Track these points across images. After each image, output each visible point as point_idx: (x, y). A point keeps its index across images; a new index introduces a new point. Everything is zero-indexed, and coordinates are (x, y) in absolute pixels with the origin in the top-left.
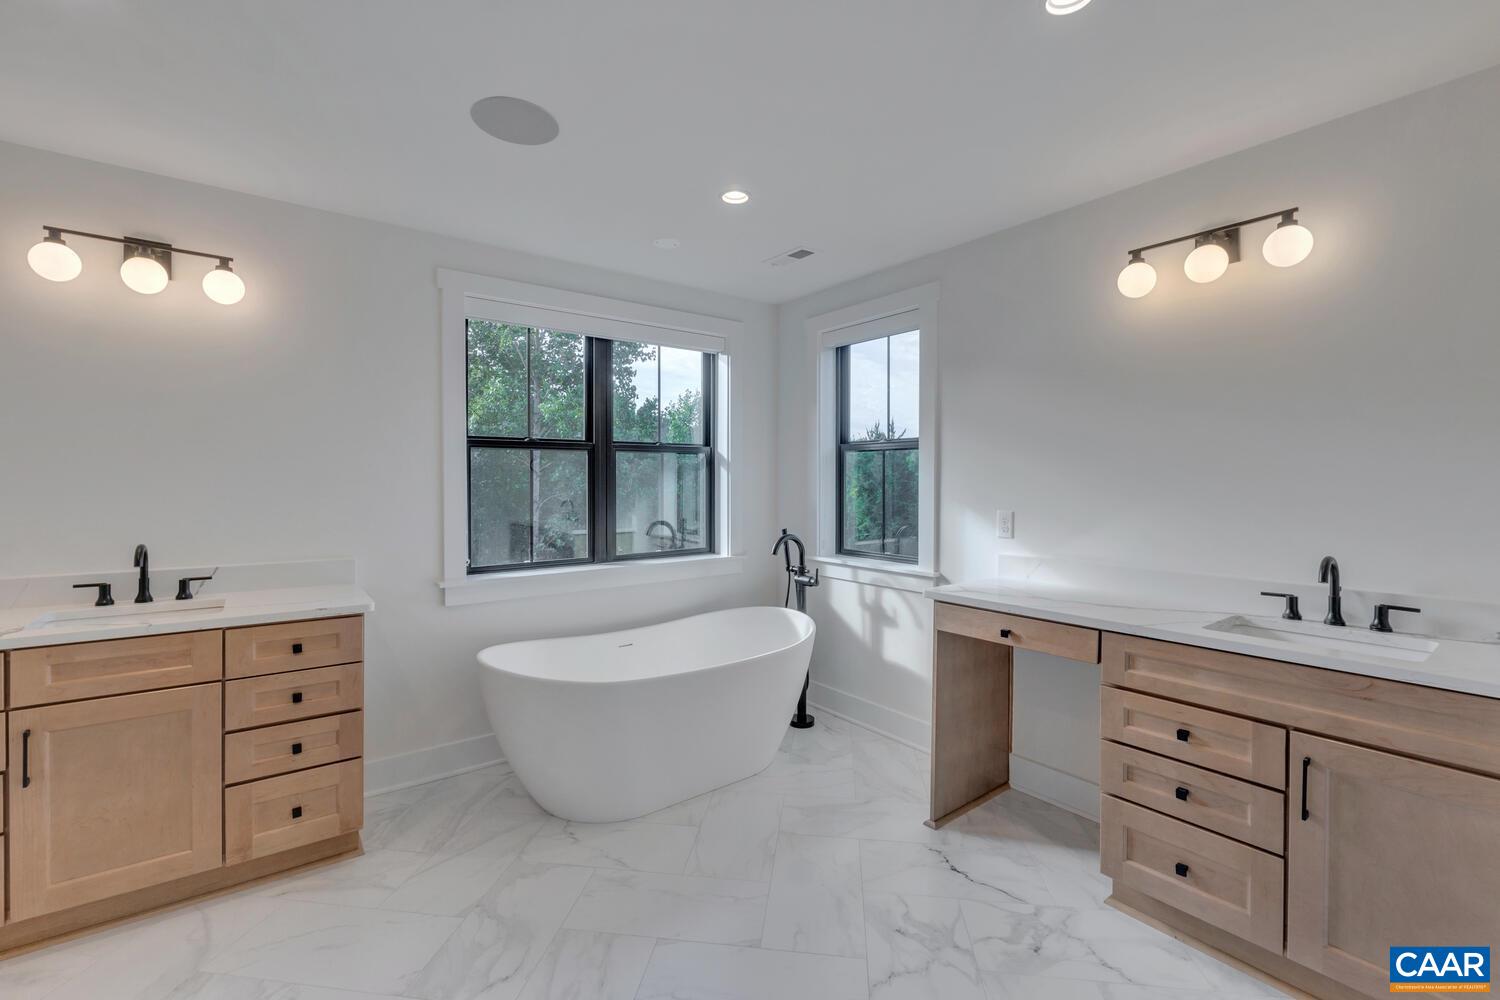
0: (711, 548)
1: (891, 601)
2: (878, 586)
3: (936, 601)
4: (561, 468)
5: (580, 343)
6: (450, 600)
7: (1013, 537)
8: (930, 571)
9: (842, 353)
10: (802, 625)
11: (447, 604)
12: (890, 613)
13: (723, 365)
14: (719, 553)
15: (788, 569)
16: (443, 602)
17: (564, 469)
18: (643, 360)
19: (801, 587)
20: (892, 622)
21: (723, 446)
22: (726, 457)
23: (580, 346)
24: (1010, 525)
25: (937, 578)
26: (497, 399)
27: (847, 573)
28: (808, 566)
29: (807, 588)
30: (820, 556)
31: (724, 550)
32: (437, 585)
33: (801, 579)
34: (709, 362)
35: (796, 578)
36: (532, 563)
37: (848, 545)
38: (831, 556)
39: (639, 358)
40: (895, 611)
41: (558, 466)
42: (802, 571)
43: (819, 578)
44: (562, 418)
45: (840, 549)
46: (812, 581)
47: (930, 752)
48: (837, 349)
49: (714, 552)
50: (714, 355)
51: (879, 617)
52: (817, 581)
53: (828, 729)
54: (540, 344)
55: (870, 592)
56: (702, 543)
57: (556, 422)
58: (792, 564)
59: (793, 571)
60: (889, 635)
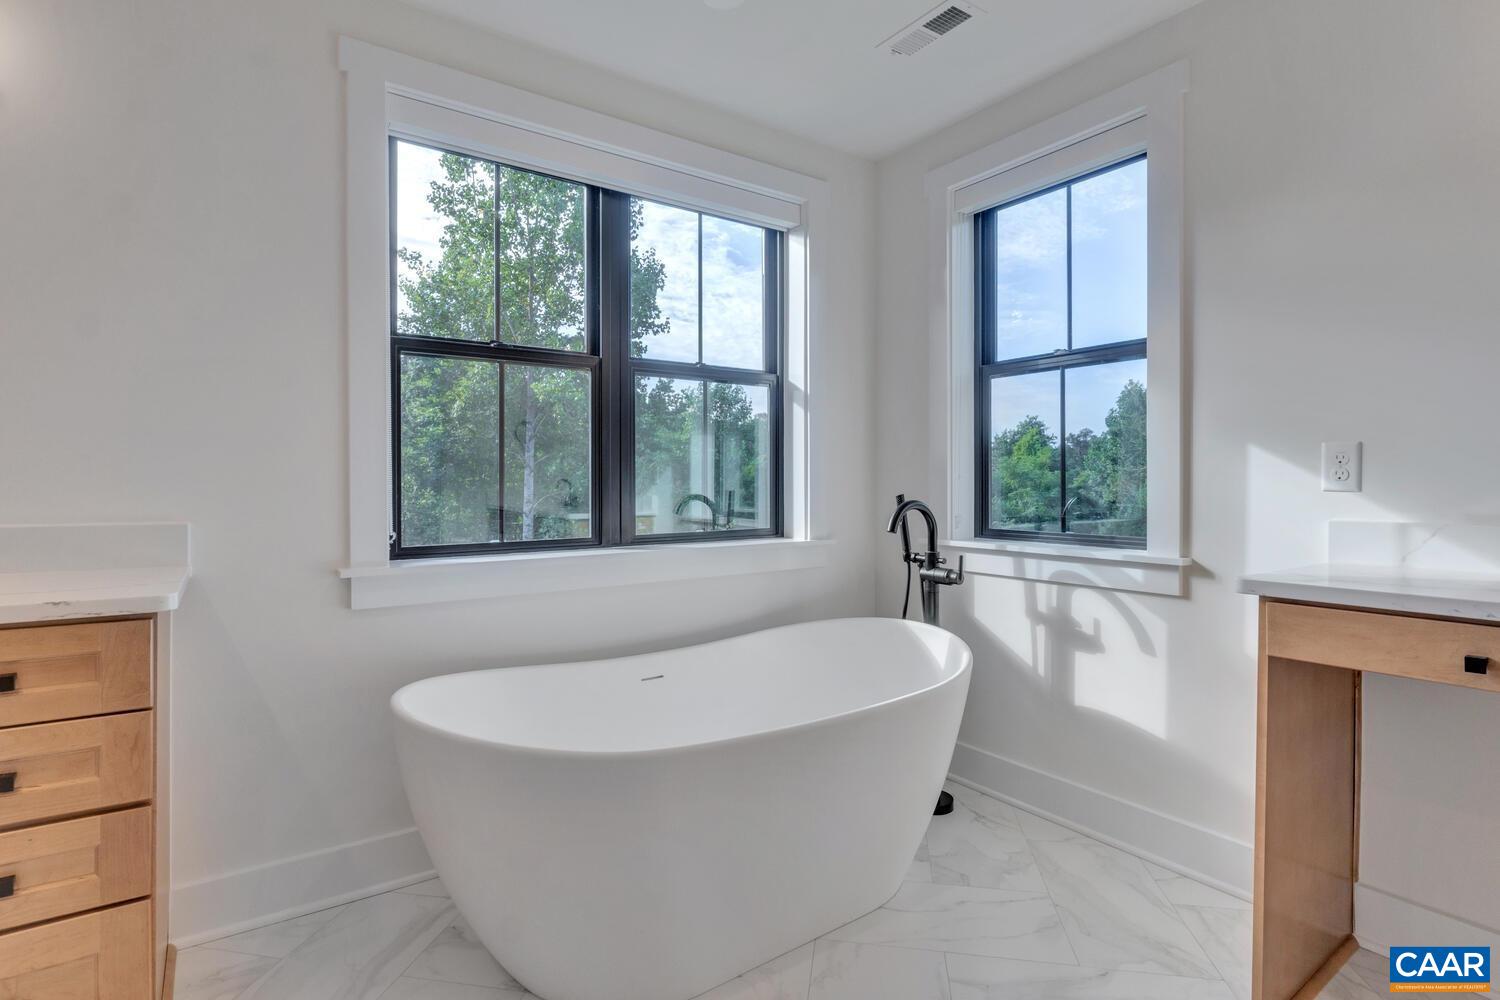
0: (778, 528)
1: (1087, 608)
2: (1064, 584)
3: (1264, 599)
4: (558, 461)
5: (581, 313)
6: (359, 600)
7: (1360, 488)
8: (1173, 556)
9: (984, 221)
10: (940, 646)
11: (356, 604)
12: (1087, 629)
13: (797, 250)
14: (790, 537)
15: (907, 558)
16: (347, 603)
17: (562, 462)
18: (655, 333)
19: (931, 587)
20: (1092, 644)
21: (796, 372)
22: (803, 389)
23: (580, 317)
24: (1352, 467)
25: (1185, 568)
26: (483, 380)
27: (1005, 565)
28: (942, 554)
29: (941, 588)
30: (951, 539)
31: (800, 527)
32: (337, 573)
33: (931, 573)
34: (775, 241)
35: (924, 571)
36: (502, 544)
37: (995, 524)
38: (969, 540)
39: (650, 331)
40: (1097, 624)
41: (556, 459)
42: (933, 561)
43: (964, 574)
44: (559, 400)
45: (983, 529)
46: (953, 576)
47: (1251, 896)
48: (976, 216)
49: (782, 536)
50: (782, 233)
51: (1065, 636)
52: (960, 575)
53: (979, 817)
54: (533, 316)
55: (1046, 597)
56: (763, 521)
57: (552, 405)
58: (913, 549)
59: (915, 560)
60: (1084, 664)
